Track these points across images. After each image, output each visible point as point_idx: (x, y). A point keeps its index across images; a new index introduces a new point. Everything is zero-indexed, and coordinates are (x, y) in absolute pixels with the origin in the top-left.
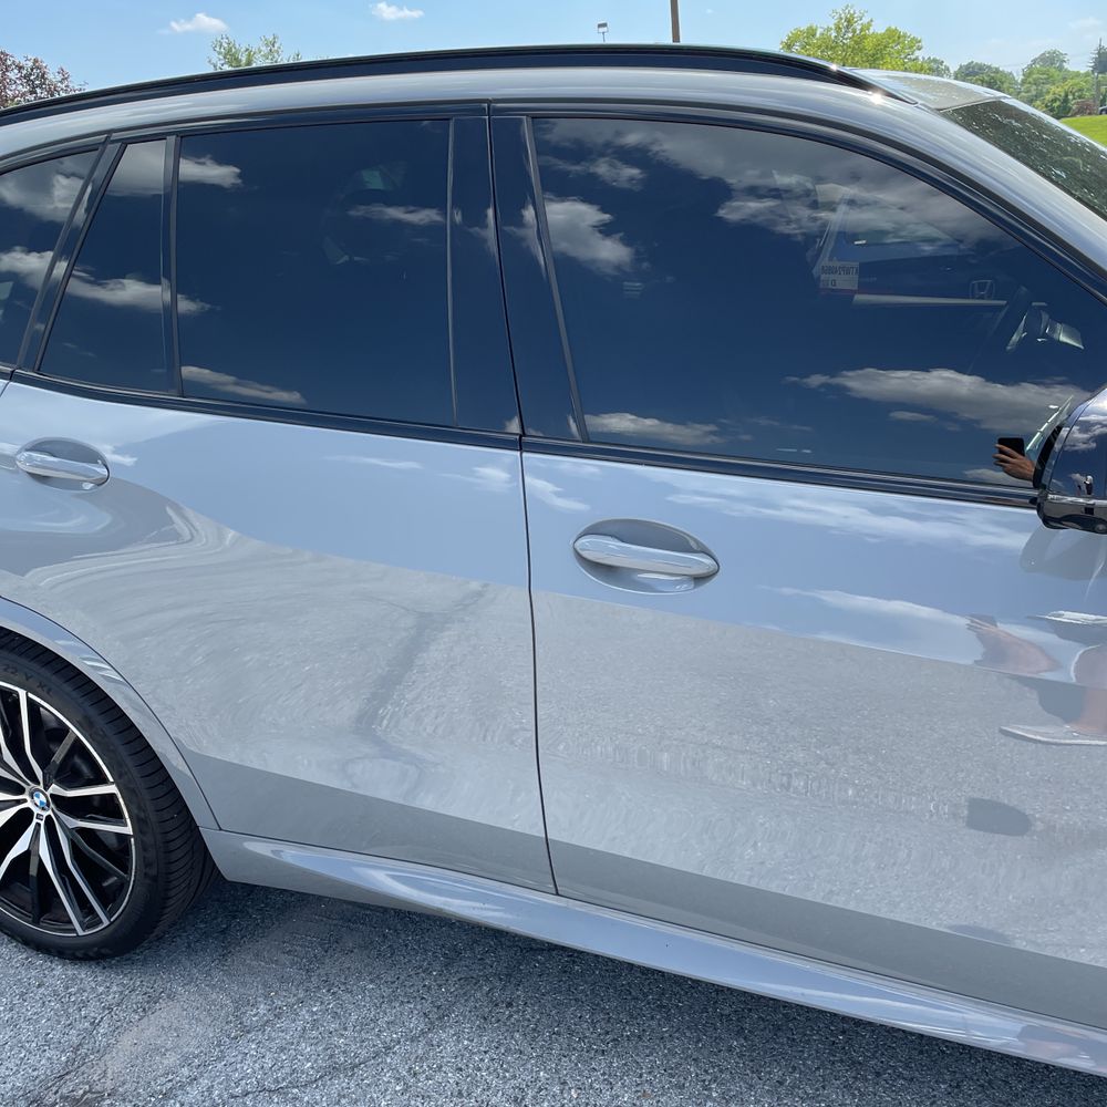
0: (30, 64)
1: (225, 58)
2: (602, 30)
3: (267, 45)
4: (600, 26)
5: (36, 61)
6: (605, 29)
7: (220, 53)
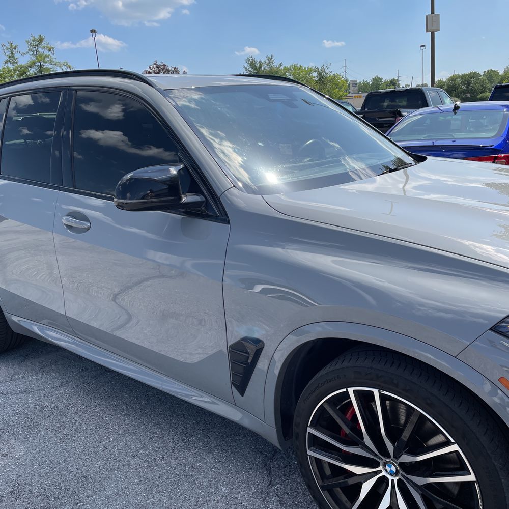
0: (173, 69)
1: (250, 65)
2: (422, 48)
3: (268, 60)
4: (422, 46)
5: (175, 68)
6: (424, 48)
7: (248, 64)
